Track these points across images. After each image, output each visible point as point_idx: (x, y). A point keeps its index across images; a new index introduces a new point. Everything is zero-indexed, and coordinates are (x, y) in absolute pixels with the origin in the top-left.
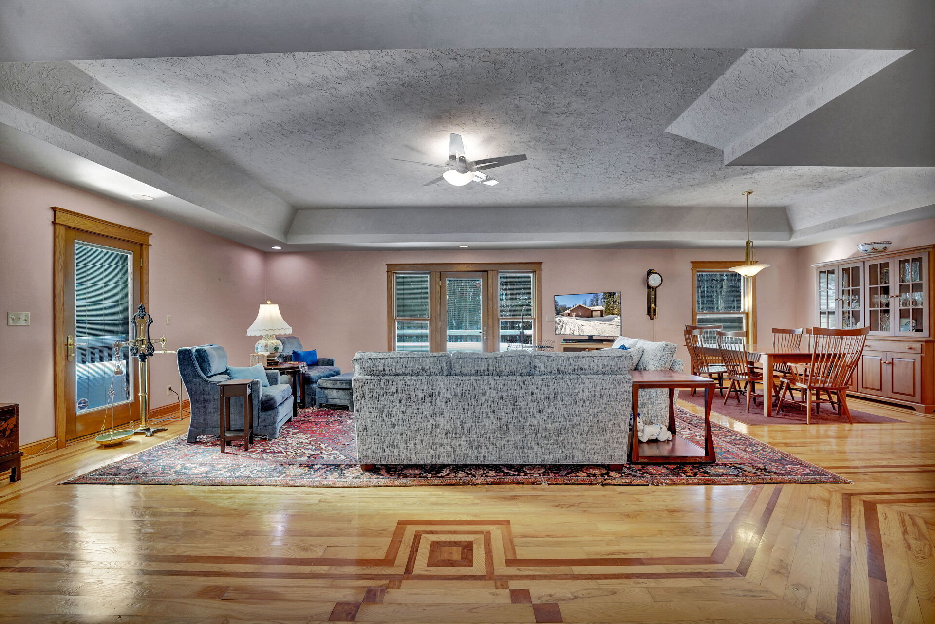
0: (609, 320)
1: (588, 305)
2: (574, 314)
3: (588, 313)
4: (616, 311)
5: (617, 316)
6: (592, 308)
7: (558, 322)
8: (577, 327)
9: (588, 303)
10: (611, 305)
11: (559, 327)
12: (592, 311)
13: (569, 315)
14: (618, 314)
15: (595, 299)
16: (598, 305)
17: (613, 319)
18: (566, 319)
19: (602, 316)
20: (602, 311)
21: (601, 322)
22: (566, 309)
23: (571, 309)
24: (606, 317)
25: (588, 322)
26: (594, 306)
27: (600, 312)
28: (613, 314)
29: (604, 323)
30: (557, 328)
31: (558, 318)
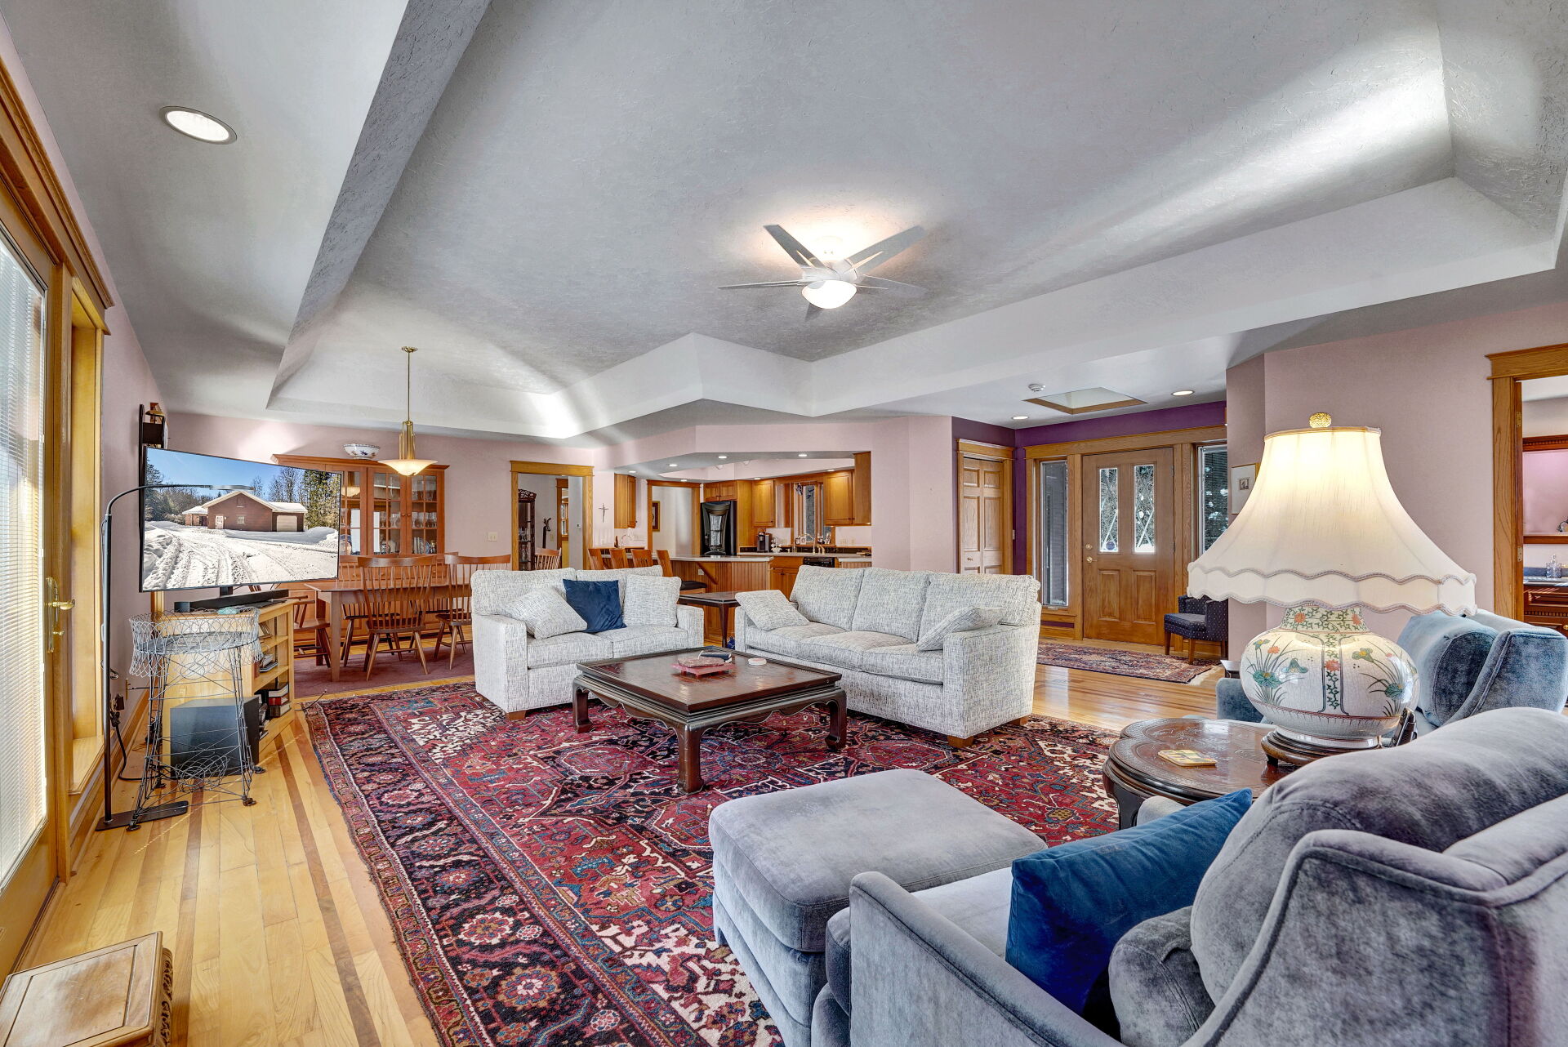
0: (315, 540)
1: (267, 495)
2: (220, 520)
3: (266, 519)
4: (330, 518)
5: (332, 529)
6: (277, 506)
7: (156, 546)
8: (230, 562)
9: (266, 490)
10: (321, 502)
11: (161, 564)
12: (275, 514)
13: (203, 521)
14: (334, 526)
15: (283, 482)
16: (291, 500)
17: (323, 537)
18: (189, 535)
19: (300, 529)
20: (300, 516)
21: (298, 545)
22: (191, 502)
23: (209, 504)
24: (309, 532)
25: (262, 545)
26: (282, 501)
27: (295, 518)
28: (324, 524)
29: (304, 546)
30: (153, 568)
31: (159, 531)
